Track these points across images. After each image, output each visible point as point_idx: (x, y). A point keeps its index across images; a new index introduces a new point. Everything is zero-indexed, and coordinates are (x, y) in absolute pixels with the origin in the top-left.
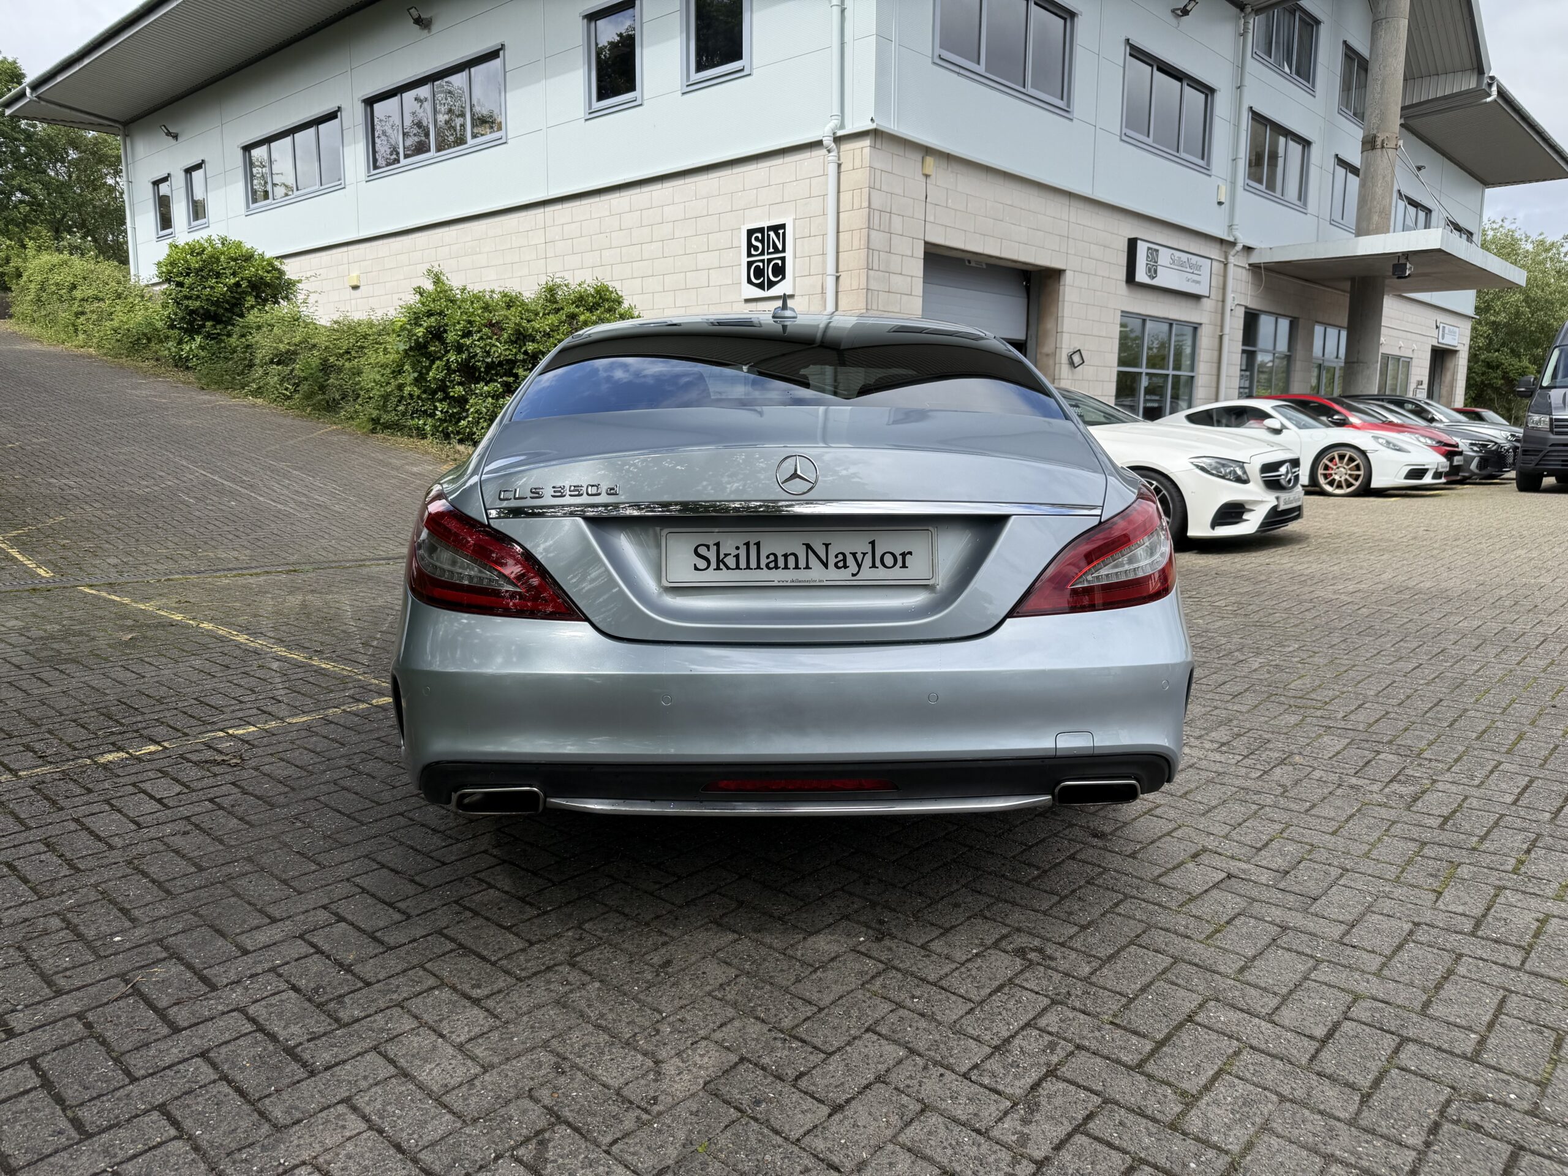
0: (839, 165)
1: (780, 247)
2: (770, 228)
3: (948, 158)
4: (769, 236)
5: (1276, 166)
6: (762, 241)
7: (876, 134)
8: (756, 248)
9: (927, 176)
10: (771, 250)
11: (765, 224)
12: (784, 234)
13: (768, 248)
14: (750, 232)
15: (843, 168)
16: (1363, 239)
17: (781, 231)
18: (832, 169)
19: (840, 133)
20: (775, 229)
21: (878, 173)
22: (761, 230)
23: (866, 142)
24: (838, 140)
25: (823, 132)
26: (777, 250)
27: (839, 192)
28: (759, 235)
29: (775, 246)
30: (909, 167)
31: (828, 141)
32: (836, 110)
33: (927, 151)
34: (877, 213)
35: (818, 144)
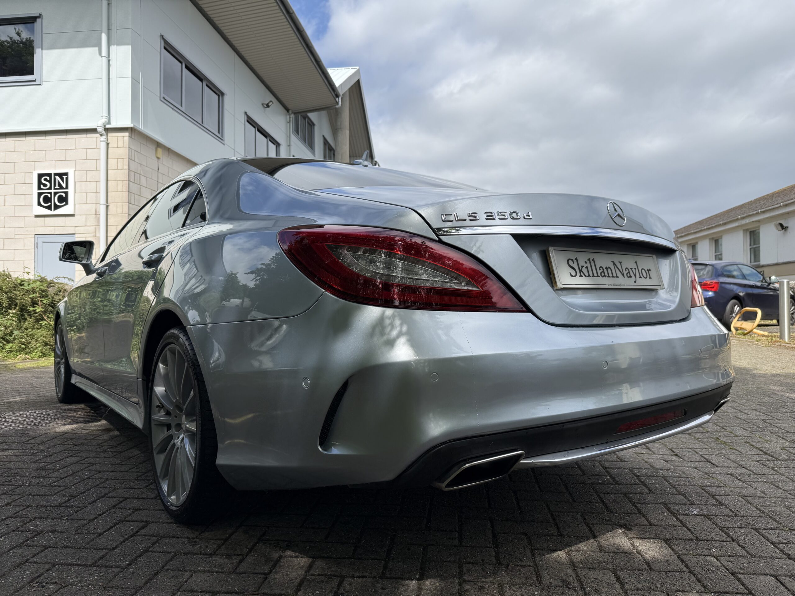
0: (108, 144)
1: (64, 186)
2: (56, 174)
3: (169, 151)
4: (55, 179)
6: (50, 182)
7: (131, 130)
8: (45, 185)
9: (158, 158)
10: (57, 187)
11: (53, 171)
12: (67, 179)
13: (55, 185)
14: (40, 176)
15: (110, 146)
17: (65, 177)
18: (103, 145)
19: (108, 126)
20: (61, 175)
21: (133, 151)
22: (49, 175)
23: (126, 134)
24: (107, 130)
25: (98, 123)
26: (61, 187)
27: (107, 158)
28: (48, 178)
29: (60, 185)
30: (149, 152)
31: (100, 129)
32: (105, 113)
33: (158, 145)
34: (133, 173)
35: (94, 131)
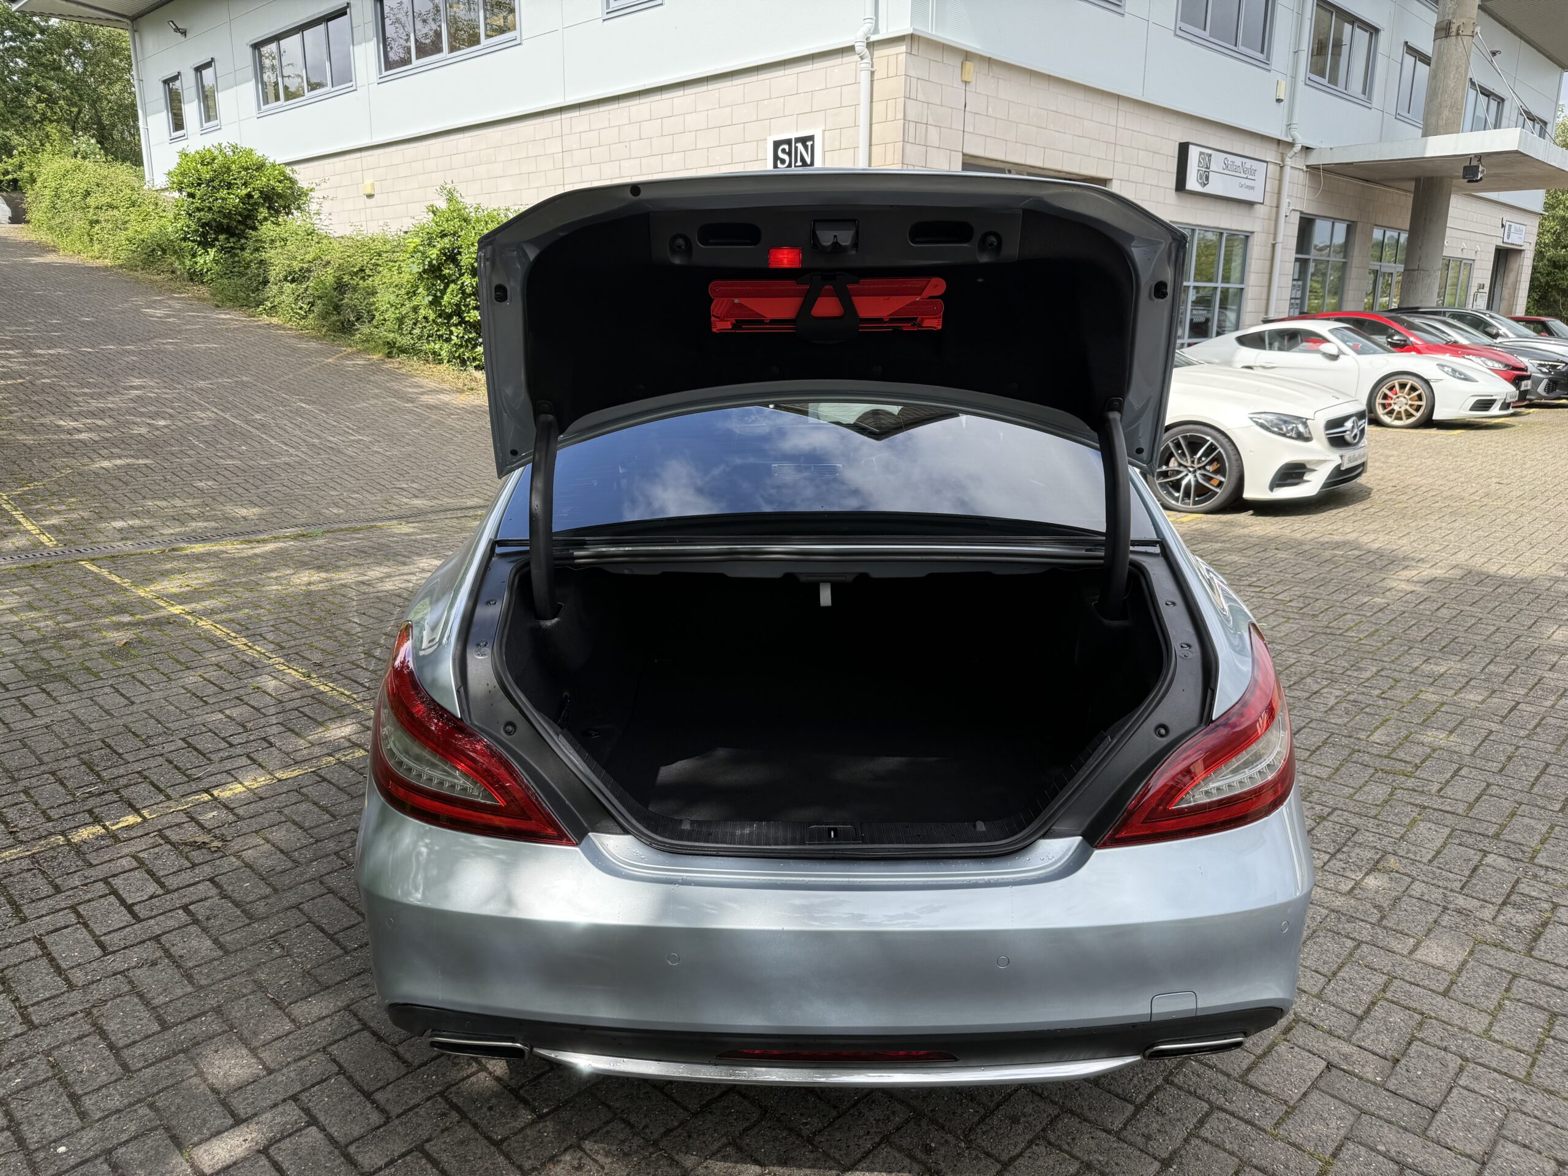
0: (872, 73)
1: (808, 161)
2: (798, 140)
3: (990, 61)
4: (796, 148)
5: (1340, 55)
6: (789, 154)
7: (911, 39)
8: (783, 161)
9: (966, 83)
10: (799, 163)
11: (792, 135)
12: (812, 146)
13: (796, 161)
14: (777, 144)
15: (876, 76)
16: (1432, 140)
17: (809, 144)
18: (864, 77)
19: (873, 38)
20: (803, 140)
21: (914, 81)
22: (788, 142)
23: (902, 48)
24: (871, 45)
25: (855, 36)
26: (804, 164)
27: (872, 102)
28: (786, 147)
29: (803, 160)
30: (949, 72)
31: (860, 48)
32: (870, 13)
33: (967, 56)
34: (912, 125)
35: (850, 49)
